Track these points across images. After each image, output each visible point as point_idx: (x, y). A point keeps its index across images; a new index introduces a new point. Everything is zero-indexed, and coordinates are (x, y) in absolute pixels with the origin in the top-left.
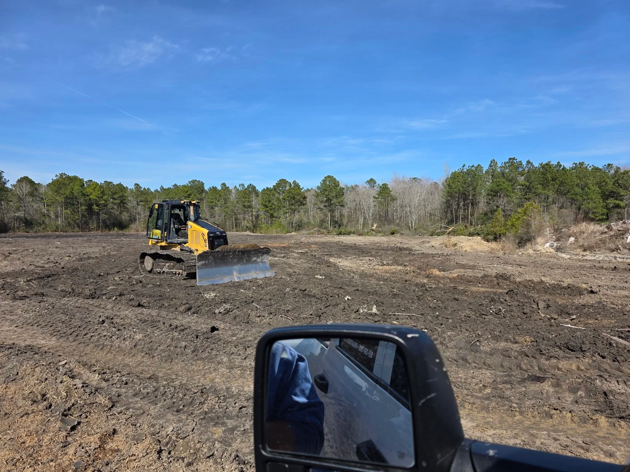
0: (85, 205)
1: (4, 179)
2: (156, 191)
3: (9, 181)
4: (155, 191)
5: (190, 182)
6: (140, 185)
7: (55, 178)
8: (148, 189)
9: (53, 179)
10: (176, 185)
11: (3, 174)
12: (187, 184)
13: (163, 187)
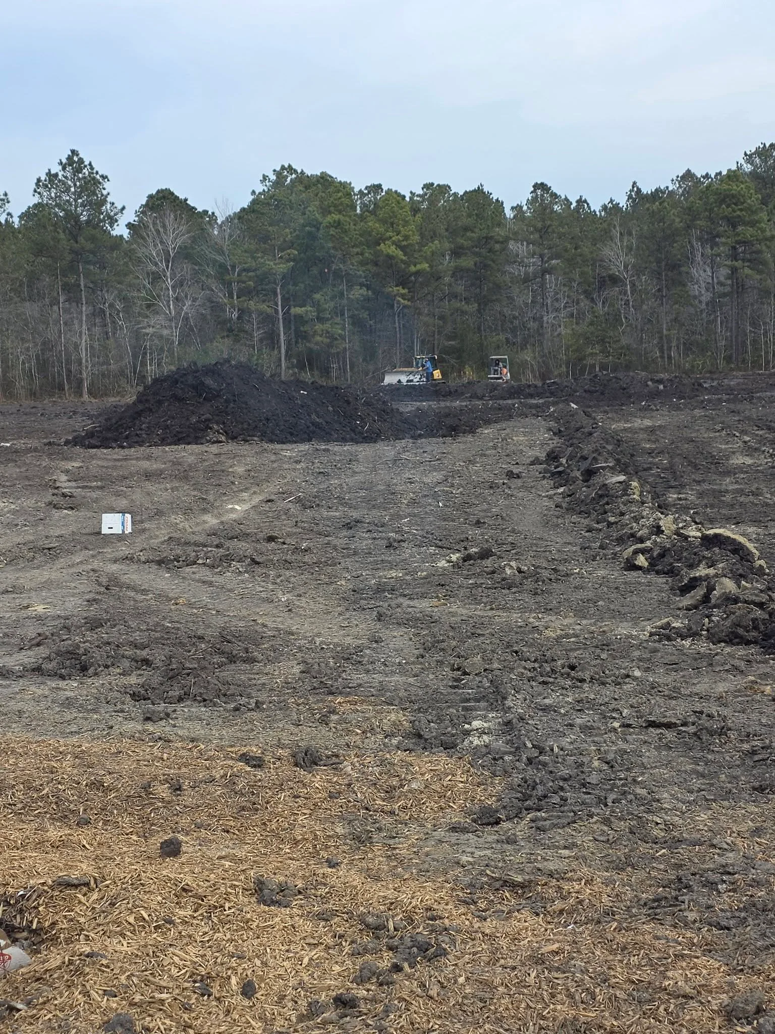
0: (362, 285)
1: (109, 206)
2: (612, 209)
3: (123, 208)
4: (605, 208)
5: (749, 158)
6: (555, 189)
7: (259, 188)
8: (581, 202)
9: (253, 192)
10: (688, 175)
11: (106, 185)
12: (739, 168)
13: (639, 190)
